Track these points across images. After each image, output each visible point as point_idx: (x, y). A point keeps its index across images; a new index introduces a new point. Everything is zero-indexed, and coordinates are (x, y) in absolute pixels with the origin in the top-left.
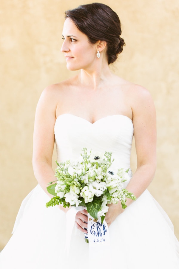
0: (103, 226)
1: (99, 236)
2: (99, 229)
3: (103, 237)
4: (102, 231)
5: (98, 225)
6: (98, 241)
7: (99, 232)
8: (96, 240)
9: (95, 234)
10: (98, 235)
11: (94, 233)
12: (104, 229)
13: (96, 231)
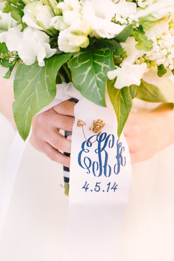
0: (118, 146)
1: (100, 174)
2: (103, 154)
3: (113, 178)
4: (112, 161)
5: (102, 144)
6: (97, 188)
7: (103, 164)
8: (92, 186)
9: (91, 169)
10: (97, 172)
11: (88, 165)
12: (119, 156)
13: (95, 158)
